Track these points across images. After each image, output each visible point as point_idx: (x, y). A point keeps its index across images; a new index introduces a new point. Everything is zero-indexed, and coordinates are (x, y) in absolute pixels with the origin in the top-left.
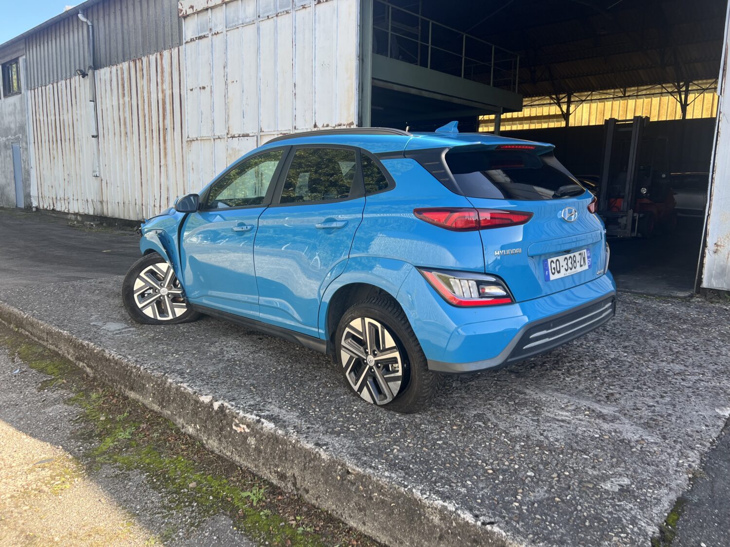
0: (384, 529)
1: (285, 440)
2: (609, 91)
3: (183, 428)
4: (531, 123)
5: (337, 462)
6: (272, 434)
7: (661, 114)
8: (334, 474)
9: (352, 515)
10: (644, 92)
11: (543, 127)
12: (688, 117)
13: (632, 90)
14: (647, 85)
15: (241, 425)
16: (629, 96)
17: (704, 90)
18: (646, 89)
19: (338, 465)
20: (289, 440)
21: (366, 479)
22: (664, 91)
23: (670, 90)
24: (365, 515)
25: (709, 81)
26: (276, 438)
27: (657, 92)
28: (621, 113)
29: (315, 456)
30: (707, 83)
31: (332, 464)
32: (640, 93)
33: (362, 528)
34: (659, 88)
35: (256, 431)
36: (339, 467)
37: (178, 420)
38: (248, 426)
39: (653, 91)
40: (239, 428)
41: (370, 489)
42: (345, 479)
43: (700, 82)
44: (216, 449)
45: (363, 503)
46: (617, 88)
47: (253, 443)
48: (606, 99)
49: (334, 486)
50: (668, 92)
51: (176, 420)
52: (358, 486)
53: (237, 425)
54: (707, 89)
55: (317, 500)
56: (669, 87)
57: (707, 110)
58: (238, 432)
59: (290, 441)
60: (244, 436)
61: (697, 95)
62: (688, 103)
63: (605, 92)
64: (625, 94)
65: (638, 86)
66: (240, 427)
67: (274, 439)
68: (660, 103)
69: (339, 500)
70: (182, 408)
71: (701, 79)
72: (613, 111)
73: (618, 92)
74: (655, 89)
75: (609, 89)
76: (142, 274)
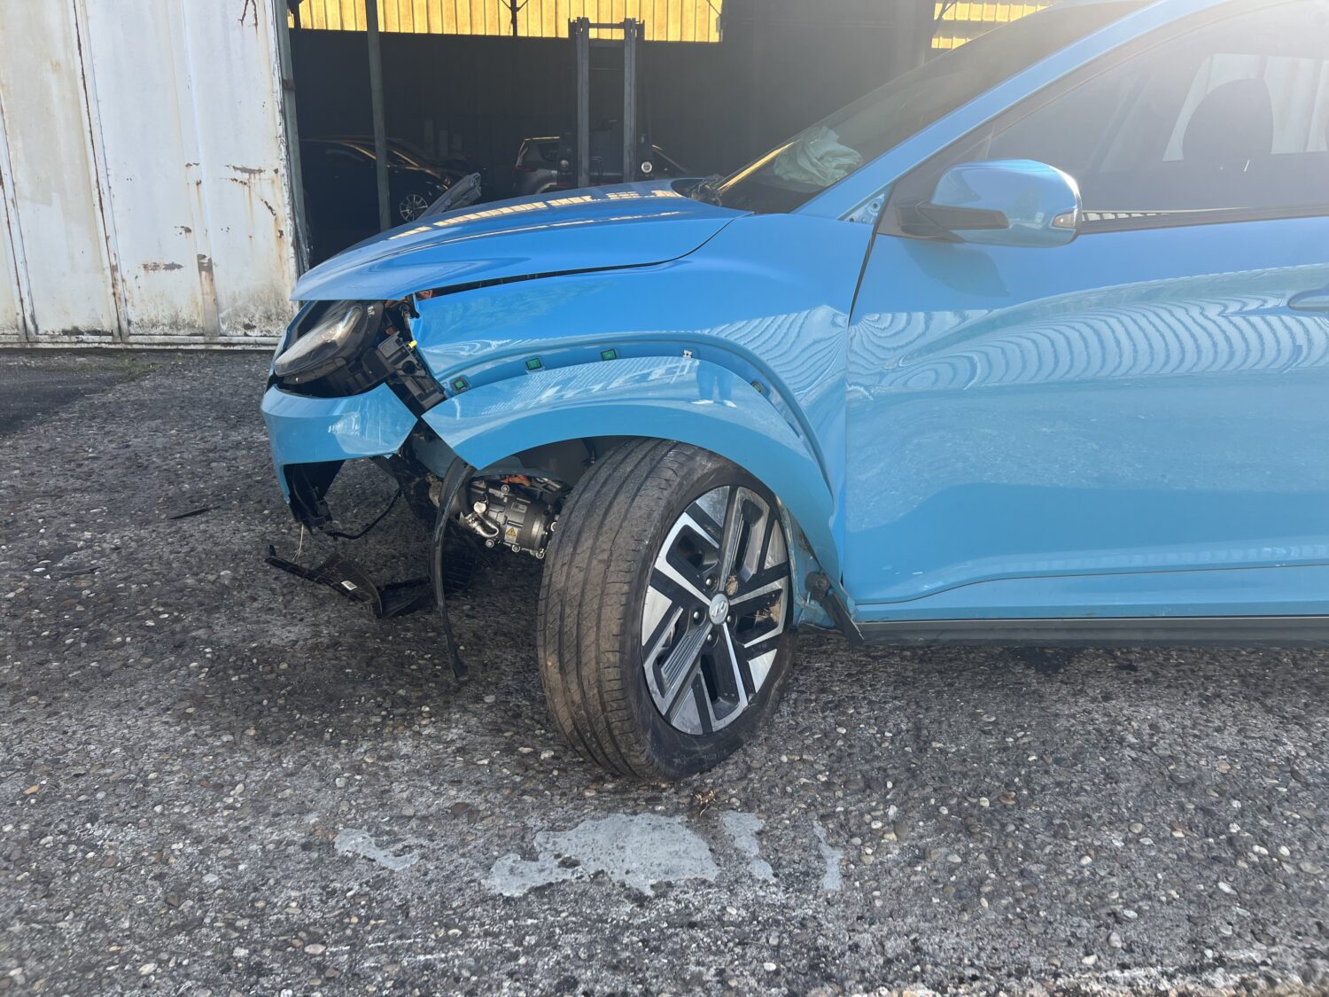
12: (522, 33)
76: (662, 564)
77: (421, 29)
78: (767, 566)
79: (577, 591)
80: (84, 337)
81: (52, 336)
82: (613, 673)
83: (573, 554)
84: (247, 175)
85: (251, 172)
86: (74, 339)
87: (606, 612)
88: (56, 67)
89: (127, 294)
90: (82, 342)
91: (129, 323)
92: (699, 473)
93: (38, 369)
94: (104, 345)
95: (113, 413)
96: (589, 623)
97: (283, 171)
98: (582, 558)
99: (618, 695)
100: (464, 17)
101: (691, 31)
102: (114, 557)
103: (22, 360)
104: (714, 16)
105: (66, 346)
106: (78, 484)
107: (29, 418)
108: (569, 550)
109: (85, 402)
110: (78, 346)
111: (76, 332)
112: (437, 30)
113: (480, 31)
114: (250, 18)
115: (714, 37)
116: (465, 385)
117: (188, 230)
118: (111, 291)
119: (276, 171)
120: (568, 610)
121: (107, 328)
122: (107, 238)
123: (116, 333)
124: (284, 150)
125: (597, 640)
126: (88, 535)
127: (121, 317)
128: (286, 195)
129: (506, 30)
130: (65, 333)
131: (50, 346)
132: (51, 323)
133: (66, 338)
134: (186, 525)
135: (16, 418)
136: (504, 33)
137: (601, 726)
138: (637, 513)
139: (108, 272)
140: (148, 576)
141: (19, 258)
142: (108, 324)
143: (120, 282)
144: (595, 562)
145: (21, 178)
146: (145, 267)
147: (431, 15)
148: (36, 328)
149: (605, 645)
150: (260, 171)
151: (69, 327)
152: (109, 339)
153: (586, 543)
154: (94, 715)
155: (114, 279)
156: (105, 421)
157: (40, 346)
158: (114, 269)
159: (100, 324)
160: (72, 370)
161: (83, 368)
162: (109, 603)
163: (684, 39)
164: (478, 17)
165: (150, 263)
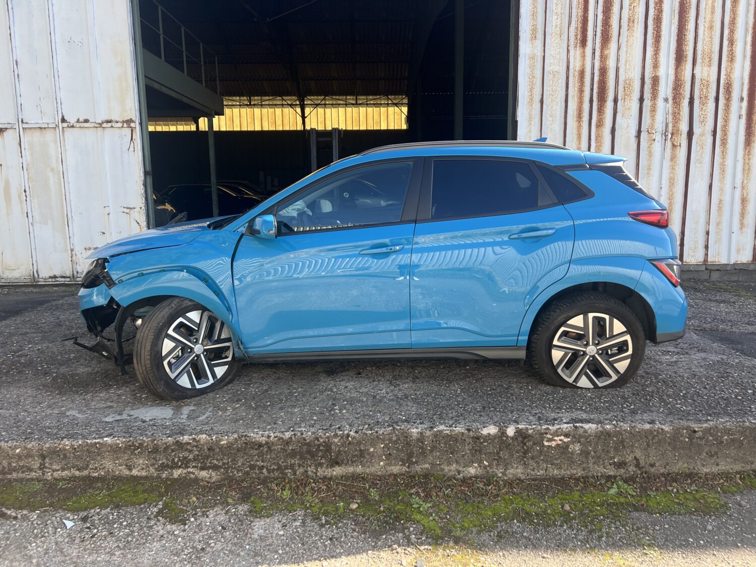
0: (736, 460)
1: (618, 431)
2: (234, 98)
3: (459, 474)
4: (156, 124)
5: (680, 428)
6: (601, 431)
7: (284, 124)
8: (681, 438)
9: (705, 463)
10: (267, 103)
11: (171, 130)
12: (308, 128)
13: (256, 99)
14: (268, 95)
15: (556, 438)
16: (254, 105)
17: (317, 105)
18: (269, 100)
19: (683, 430)
20: (623, 429)
21: (714, 430)
22: (285, 103)
23: (289, 103)
24: (718, 457)
25: (319, 97)
26: (607, 433)
27: (279, 103)
28: (249, 120)
29: (658, 431)
30: (318, 100)
31: (677, 432)
32: (263, 103)
33: (715, 469)
34: (279, 100)
35: (576, 437)
36: (685, 431)
37: (446, 469)
38: (566, 436)
39: (275, 102)
40: (553, 442)
41: (719, 436)
42: (693, 438)
43: (312, 97)
44: (521, 475)
45: (714, 449)
46: (243, 95)
47: (577, 449)
48: (233, 105)
49: (683, 448)
50: (288, 105)
51: (443, 470)
52: (708, 438)
53: (549, 440)
54: (319, 104)
55: (665, 468)
56: (288, 100)
57: (321, 123)
58: (553, 446)
59: (625, 430)
60: (563, 448)
61: (312, 109)
62: (306, 116)
63: (231, 98)
64: (250, 103)
65: (261, 96)
66: (555, 440)
67: (604, 436)
68: (282, 114)
69: (690, 457)
70: (452, 453)
71: (313, 95)
72: (242, 119)
73: (244, 100)
74: (276, 100)
75: (235, 96)
76: (170, 332)
77: (258, 128)
78: (222, 337)
79: (141, 339)
80: (58, 279)
81: (45, 279)
82: (148, 362)
83: (142, 329)
84: (128, 210)
85: (130, 209)
86: (54, 280)
88: (52, 170)
89: (77, 261)
90: (57, 281)
91: (77, 272)
92: (185, 305)
93: (36, 292)
94: (66, 282)
95: (57, 308)
96: (143, 348)
97: (143, 208)
99: (150, 368)
100: (279, 122)
101: (393, 124)
102: (37, 352)
103: (31, 289)
104: (404, 117)
105: (51, 283)
106: (33, 331)
107: (25, 310)
109: (49, 304)
110: (56, 283)
111: (55, 277)
112: (266, 128)
113: (287, 128)
114: (131, 149)
115: (404, 127)
116: (122, 281)
117: (104, 233)
118: (70, 259)
119: (141, 208)
120: (139, 345)
121: (68, 275)
122: (70, 238)
123: (71, 277)
124: (144, 199)
125: (144, 352)
126: (30, 346)
127: (74, 270)
128: (145, 217)
129: (300, 127)
130: (50, 277)
131: (44, 283)
132: (45, 273)
133: (50, 280)
134: (66, 342)
135: (21, 310)
136: (299, 129)
137: (148, 379)
138: (160, 316)
139: (70, 252)
140: (46, 356)
141: (33, 247)
142: (68, 273)
143: (74, 256)
144: (146, 330)
145: (36, 215)
146: (85, 249)
147: (263, 121)
148: (38, 276)
149: (146, 354)
150: (134, 208)
151: (52, 275)
152: (68, 279)
153: (146, 325)
154: (11, 389)
155: (72, 255)
156: (54, 310)
157: (39, 283)
158: (72, 250)
159: (65, 273)
160: (50, 292)
161: (55, 291)
162: (30, 364)
163: (389, 128)
164: (286, 121)
165: (87, 247)
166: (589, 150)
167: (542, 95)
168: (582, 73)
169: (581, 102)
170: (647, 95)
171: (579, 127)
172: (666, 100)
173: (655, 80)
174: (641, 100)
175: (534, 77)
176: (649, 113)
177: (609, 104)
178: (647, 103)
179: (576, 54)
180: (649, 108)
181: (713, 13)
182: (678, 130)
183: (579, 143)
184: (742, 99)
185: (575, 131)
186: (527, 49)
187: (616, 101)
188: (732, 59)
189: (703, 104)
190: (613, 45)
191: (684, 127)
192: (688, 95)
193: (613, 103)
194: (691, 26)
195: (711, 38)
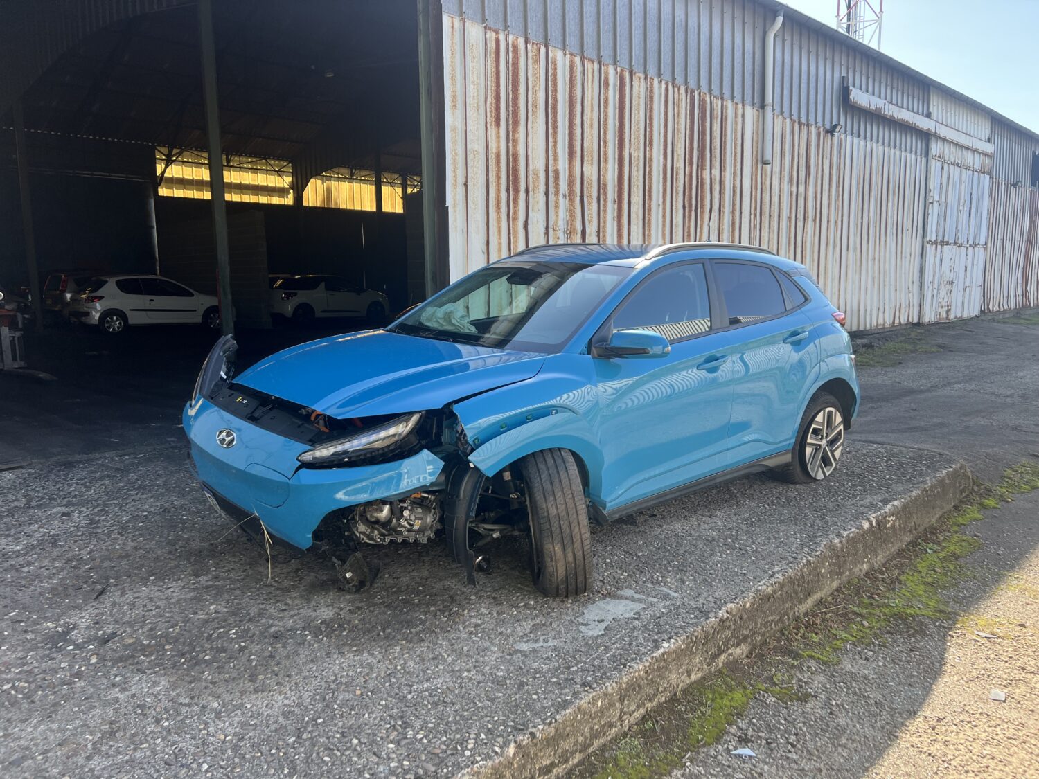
79: (564, 513)
83: (555, 500)
87: (580, 518)
96: (574, 524)
98: (560, 500)
108: (552, 498)
120: (562, 523)
125: (580, 529)
144: (567, 500)
153: (559, 494)
166: (795, 260)
167: (467, 177)
168: (498, 156)
169: (498, 191)
170: (551, 190)
171: (499, 219)
172: (565, 196)
173: (556, 172)
174: (547, 194)
175: (456, 154)
176: (553, 209)
177: (522, 195)
178: (552, 197)
179: (492, 132)
180: (553, 203)
181: (592, 111)
182: (574, 229)
183: (500, 238)
184: (615, 201)
185: (496, 224)
186: (452, 119)
187: (527, 191)
188: (606, 162)
189: (590, 203)
190: (522, 129)
191: (579, 227)
192: (579, 194)
193: (525, 195)
194: (578, 121)
195: (592, 135)
